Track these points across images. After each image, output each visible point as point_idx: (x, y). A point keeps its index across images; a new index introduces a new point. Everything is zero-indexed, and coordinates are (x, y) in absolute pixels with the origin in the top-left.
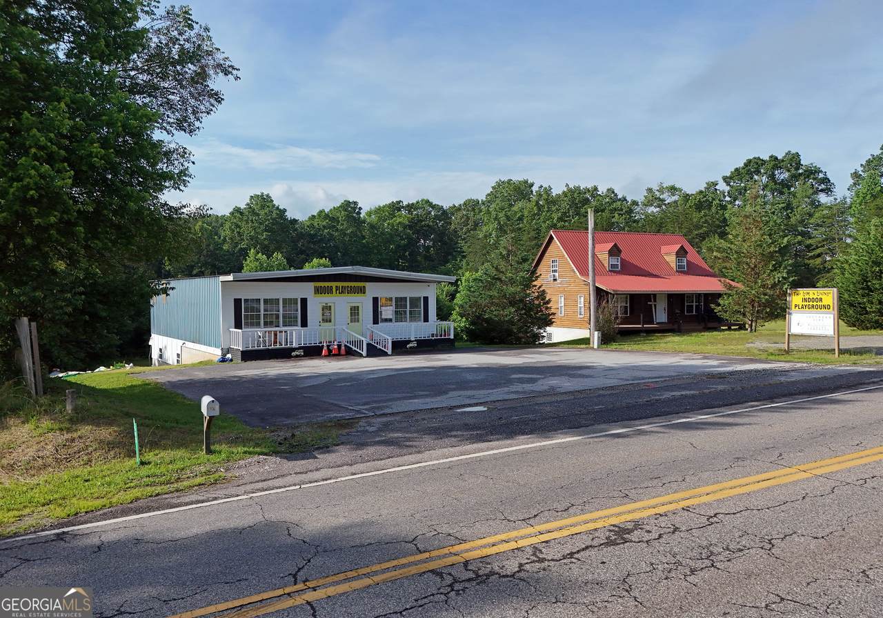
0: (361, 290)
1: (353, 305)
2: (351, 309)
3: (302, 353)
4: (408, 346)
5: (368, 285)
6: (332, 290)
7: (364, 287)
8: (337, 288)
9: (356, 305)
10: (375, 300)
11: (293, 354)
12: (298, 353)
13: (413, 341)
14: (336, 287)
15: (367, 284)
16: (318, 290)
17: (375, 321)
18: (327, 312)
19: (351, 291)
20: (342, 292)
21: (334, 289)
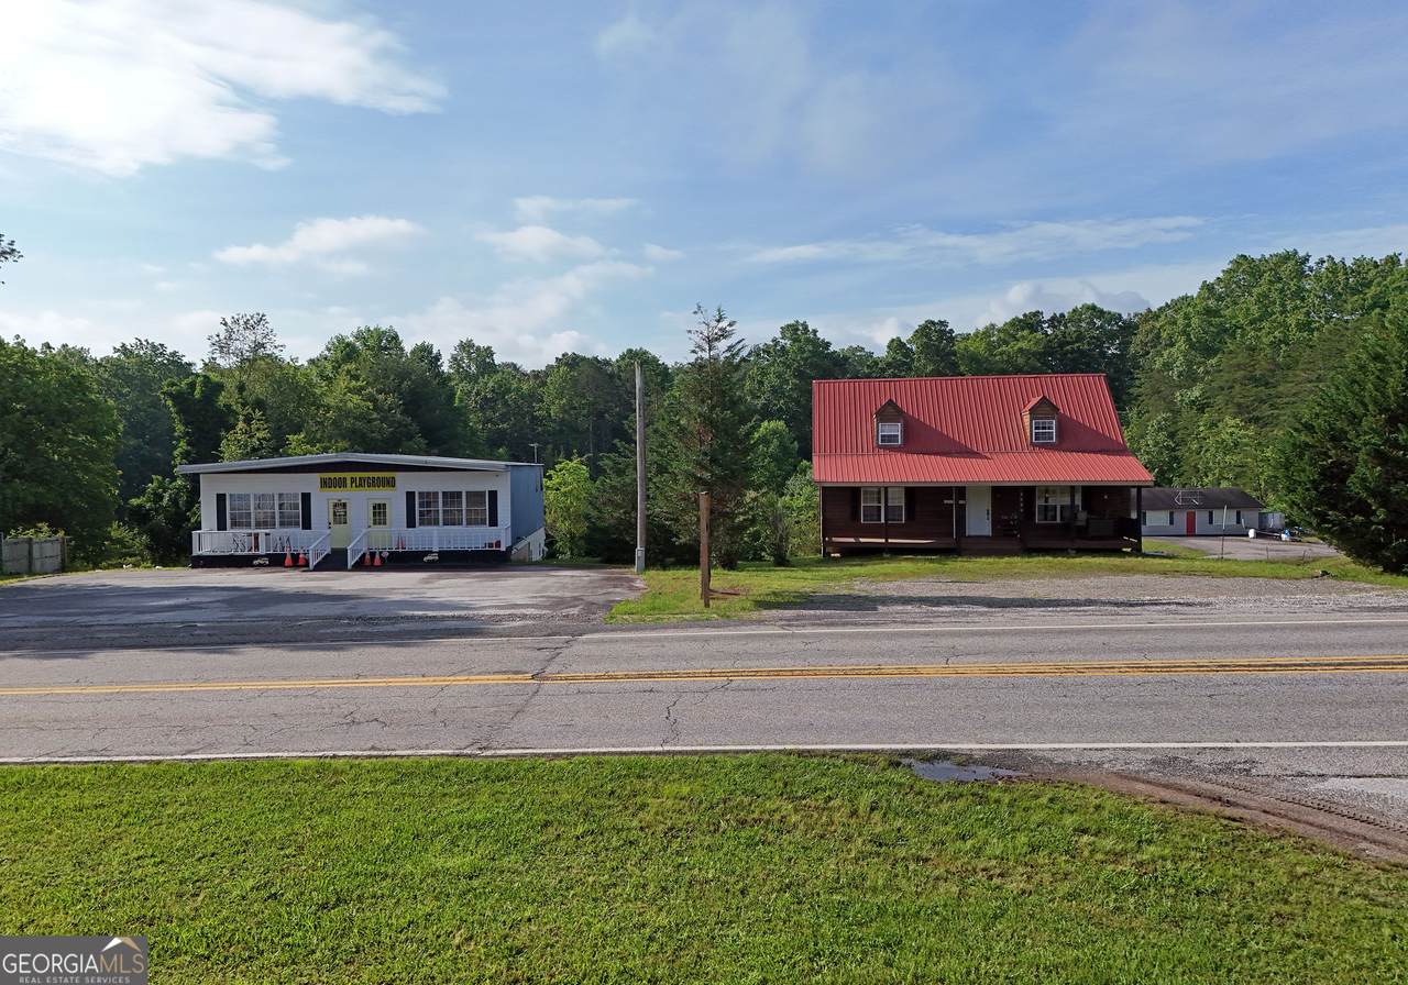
1: (378, 502)
2: (374, 508)
3: (268, 563)
4: (425, 559)
5: (399, 476)
7: (393, 478)
9: (382, 502)
10: (410, 496)
11: (256, 562)
12: (262, 562)
13: (434, 553)
15: (398, 474)
16: (325, 482)
17: (411, 524)
18: (340, 511)
19: (374, 483)
20: (361, 485)
21: (349, 482)
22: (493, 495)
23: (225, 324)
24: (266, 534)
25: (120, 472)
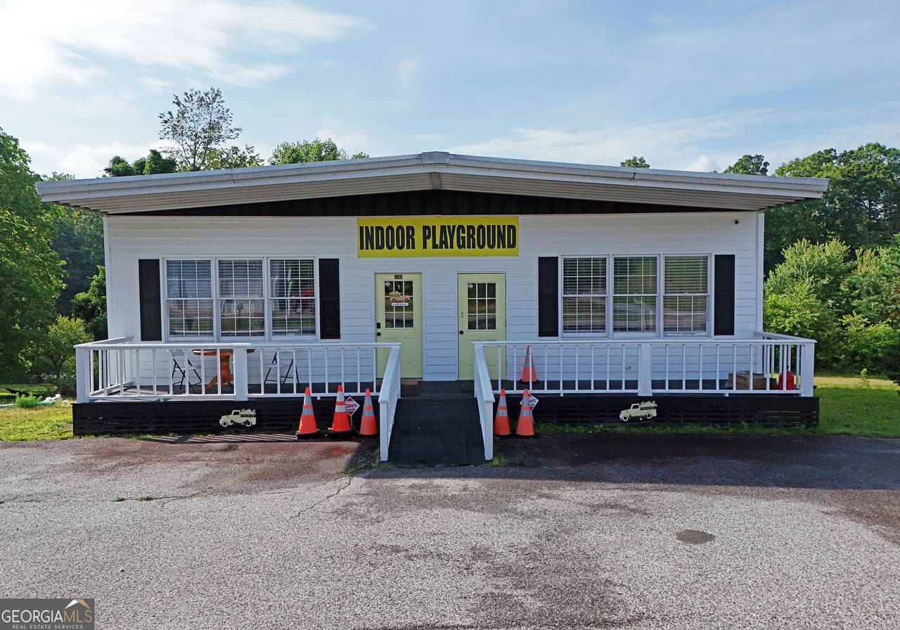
0: (501, 237)
1: (479, 280)
2: (471, 292)
3: (253, 421)
4: (624, 414)
5: (524, 223)
6: (411, 237)
7: (512, 228)
8: (428, 232)
9: (486, 280)
10: (547, 266)
11: (225, 420)
12: (239, 420)
13: (645, 399)
14: (425, 228)
15: (521, 217)
16: (370, 238)
17: (548, 327)
18: (400, 299)
19: (472, 239)
20: (443, 243)
21: (418, 237)
22: (726, 265)
23: (178, 104)
24: (249, 351)
25: (63, 262)
